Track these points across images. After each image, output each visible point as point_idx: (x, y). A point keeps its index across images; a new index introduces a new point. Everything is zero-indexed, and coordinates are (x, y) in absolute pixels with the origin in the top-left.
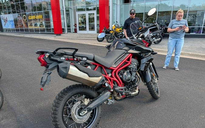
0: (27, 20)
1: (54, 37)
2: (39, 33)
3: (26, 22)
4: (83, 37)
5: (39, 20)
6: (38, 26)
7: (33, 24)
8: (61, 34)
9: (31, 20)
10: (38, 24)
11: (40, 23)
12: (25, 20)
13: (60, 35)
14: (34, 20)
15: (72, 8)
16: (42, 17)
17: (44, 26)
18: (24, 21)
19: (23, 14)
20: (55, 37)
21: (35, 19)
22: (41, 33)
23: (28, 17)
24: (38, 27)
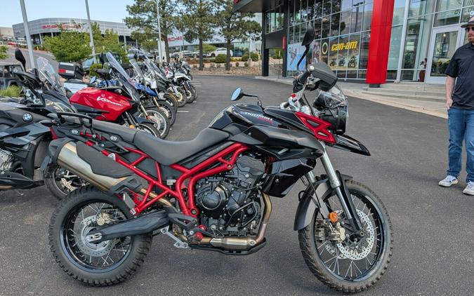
0: (327, 54)
1: (364, 89)
2: (343, 81)
3: (326, 57)
4: (430, 94)
5: (351, 51)
6: (346, 65)
7: (337, 62)
8: (381, 85)
9: (335, 52)
10: (347, 60)
11: (350, 59)
12: (325, 53)
13: (379, 87)
14: (341, 52)
15: (429, 18)
16: (358, 45)
17: (357, 66)
18: (323, 55)
19: (323, 41)
20: (367, 90)
21: (343, 51)
22: (347, 81)
23: (331, 46)
24: (345, 68)
